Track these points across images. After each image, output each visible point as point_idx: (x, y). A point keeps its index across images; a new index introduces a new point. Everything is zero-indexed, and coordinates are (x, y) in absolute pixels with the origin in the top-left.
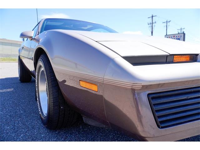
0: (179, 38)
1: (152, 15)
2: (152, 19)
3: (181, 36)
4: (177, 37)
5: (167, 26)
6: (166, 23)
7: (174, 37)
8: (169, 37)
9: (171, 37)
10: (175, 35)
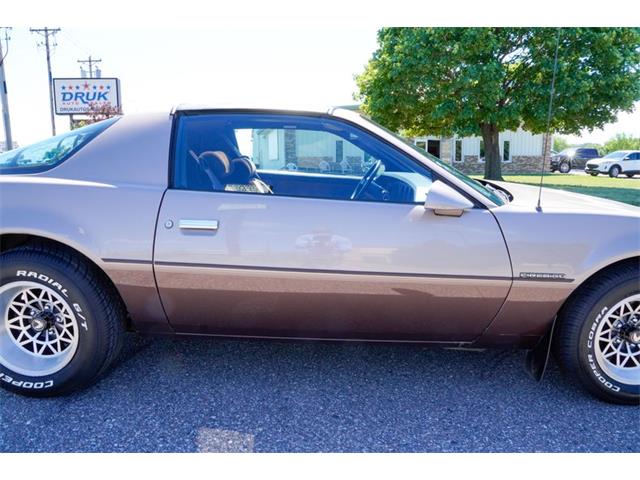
0: (103, 92)
3: (108, 88)
4: (95, 88)
5: (47, 45)
6: (43, 33)
7: (86, 86)
8: (71, 88)
9: (78, 88)
10: (89, 82)
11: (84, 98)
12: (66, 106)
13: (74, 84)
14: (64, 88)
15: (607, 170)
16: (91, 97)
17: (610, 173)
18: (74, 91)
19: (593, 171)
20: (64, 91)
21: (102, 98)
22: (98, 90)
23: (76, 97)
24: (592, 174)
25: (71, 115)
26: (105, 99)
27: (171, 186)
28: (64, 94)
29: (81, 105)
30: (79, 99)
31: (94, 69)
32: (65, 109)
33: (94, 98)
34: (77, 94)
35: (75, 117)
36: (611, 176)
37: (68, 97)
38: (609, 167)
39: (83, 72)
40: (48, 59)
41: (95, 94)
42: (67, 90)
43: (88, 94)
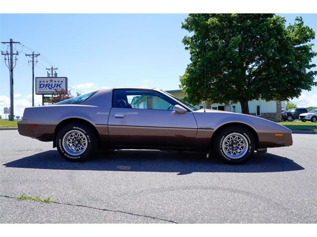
0: (59, 83)
1: (11, 40)
2: (11, 46)
3: (62, 82)
4: (55, 82)
5: (33, 62)
6: (32, 56)
7: (51, 81)
8: (44, 82)
9: (47, 82)
10: (52, 79)
11: (50, 87)
12: (41, 90)
13: (46, 80)
14: (40, 82)
15: (310, 119)
16: (53, 86)
17: (312, 120)
18: (45, 83)
19: (303, 119)
20: (40, 83)
21: (58, 87)
22: (57, 83)
23: (46, 86)
24: (303, 121)
25: (43, 95)
26: (60, 87)
27: (112, 107)
28: (41, 85)
29: (48, 90)
30: (47, 87)
31: (54, 72)
32: (40, 92)
33: (55, 86)
34: (46, 85)
35: (45, 96)
36: (312, 122)
37: (42, 86)
38: (311, 117)
39: (48, 74)
40: (33, 68)
41: (55, 84)
42: (42, 83)
43: (52, 84)
